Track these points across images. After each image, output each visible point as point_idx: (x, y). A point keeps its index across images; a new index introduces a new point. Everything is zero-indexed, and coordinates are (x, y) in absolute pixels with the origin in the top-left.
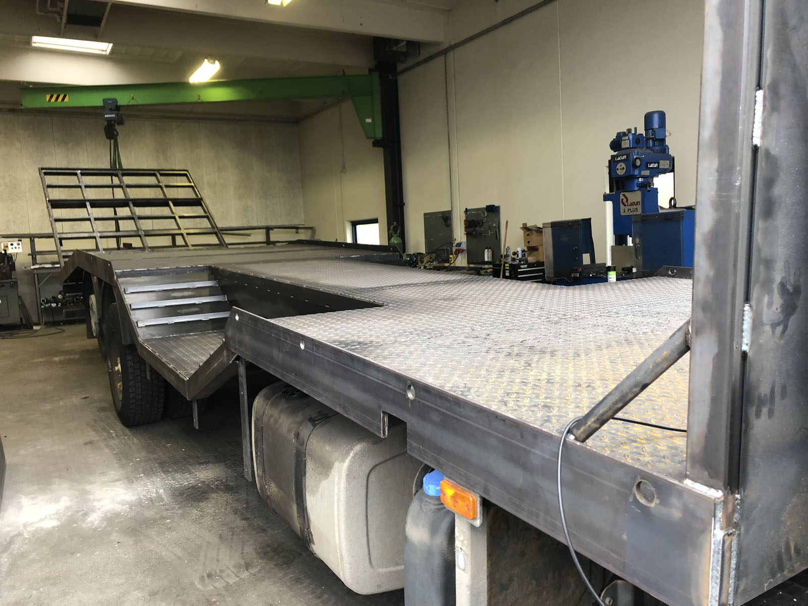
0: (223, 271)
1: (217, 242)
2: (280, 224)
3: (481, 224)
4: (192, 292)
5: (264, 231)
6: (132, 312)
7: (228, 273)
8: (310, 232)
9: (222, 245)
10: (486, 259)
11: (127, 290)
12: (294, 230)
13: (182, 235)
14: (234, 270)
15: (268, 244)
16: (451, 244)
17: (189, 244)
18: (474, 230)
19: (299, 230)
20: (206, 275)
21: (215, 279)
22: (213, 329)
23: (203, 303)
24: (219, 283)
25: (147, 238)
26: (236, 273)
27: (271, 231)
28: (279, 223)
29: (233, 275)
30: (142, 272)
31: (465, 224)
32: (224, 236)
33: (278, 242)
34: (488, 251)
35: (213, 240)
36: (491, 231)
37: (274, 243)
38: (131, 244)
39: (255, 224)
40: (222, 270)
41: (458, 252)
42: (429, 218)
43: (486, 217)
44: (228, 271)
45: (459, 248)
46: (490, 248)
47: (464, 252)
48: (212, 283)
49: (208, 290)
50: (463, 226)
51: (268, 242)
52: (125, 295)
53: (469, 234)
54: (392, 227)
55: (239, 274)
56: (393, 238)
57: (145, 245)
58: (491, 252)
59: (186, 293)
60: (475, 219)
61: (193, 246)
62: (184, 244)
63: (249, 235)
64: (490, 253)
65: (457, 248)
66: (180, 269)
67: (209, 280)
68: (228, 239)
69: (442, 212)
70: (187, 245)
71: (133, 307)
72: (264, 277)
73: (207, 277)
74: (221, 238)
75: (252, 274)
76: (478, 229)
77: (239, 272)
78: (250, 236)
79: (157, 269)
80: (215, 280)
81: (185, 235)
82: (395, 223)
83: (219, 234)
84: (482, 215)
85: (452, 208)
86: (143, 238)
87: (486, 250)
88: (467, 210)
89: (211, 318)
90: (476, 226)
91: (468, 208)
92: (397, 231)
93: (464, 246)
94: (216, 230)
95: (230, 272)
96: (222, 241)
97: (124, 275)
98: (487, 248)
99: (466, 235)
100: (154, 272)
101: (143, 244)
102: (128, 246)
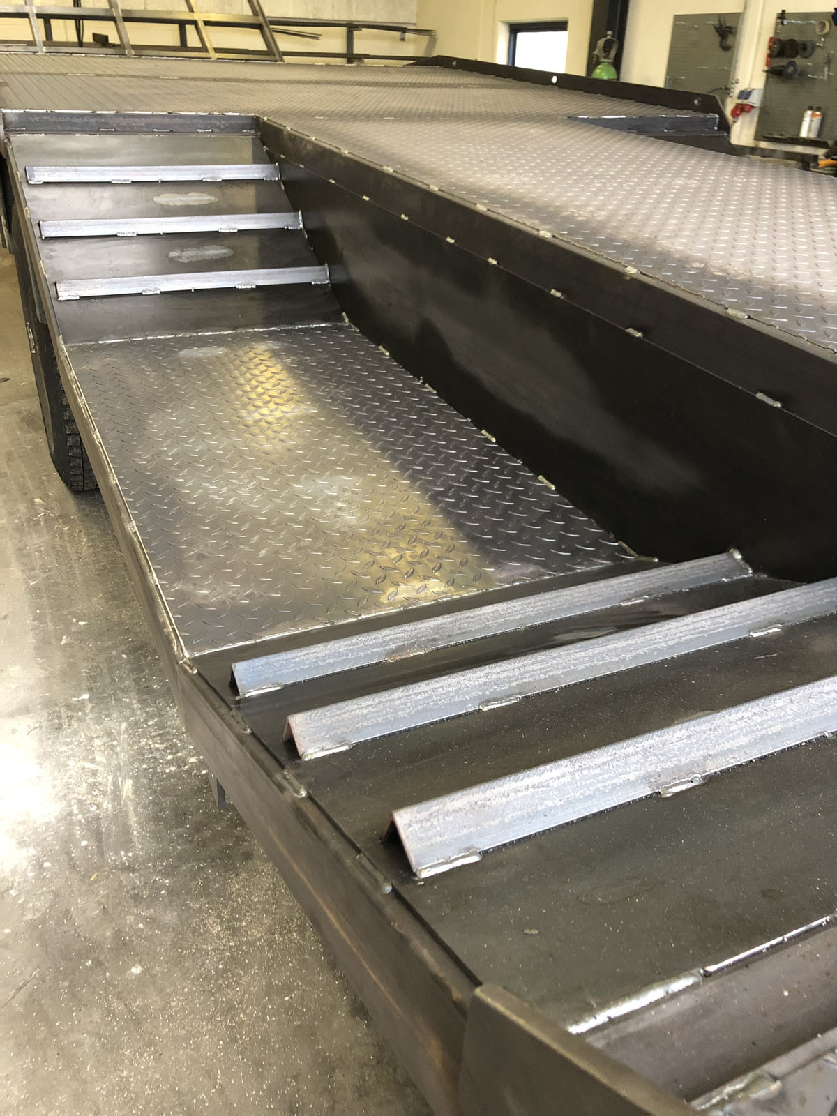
0: (294, 138)
1: (263, 47)
2: (373, 20)
3: (809, 49)
4: (210, 194)
5: (343, 30)
6: (44, 250)
7: (309, 147)
8: (424, 40)
9: (271, 55)
10: (804, 133)
11: (33, 176)
12: (398, 34)
13: (194, 23)
14: (328, 144)
15: (350, 61)
16: (727, 90)
17: (208, 45)
18: (793, 64)
19: (407, 34)
20: (246, 142)
21: (271, 159)
22: (267, 322)
23: (241, 232)
24: (281, 171)
25: (127, 24)
26: (332, 152)
27: (355, 33)
28: (371, 18)
29: (324, 156)
30: (75, 120)
31: (770, 48)
32: (277, 37)
33: (368, 56)
34: (813, 115)
35: (253, 41)
36: (829, 71)
37: (360, 57)
38: (106, 37)
39: (328, 15)
40: (290, 134)
41: (740, 110)
42: (684, 27)
43: (826, 36)
44: (310, 142)
45: (746, 102)
46: (819, 109)
47: (753, 110)
48: (263, 170)
49: (251, 191)
50: (763, 51)
51: (351, 57)
52: (26, 189)
53: (774, 73)
54: (601, 43)
55: (346, 159)
56: (600, 66)
57: (125, 41)
58: (819, 118)
59: (195, 198)
60: (796, 39)
61: (217, 50)
62: (199, 45)
63: (315, 37)
64: (817, 120)
65: (740, 101)
66: (182, 121)
67: (255, 162)
68: (284, 43)
69: (719, 16)
70: (204, 49)
71: (46, 234)
72: (434, 188)
73: (248, 152)
74: (270, 39)
75: (389, 170)
76: (799, 61)
77: (345, 152)
78: (317, 38)
79: (118, 115)
80: (273, 162)
81: (201, 24)
82: (609, 33)
83: (266, 29)
84: (818, 30)
85: (745, 8)
86: (121, 24)
87: (809, 112)
88: (782, 16)
89: (261, 283)
90: (796, 54)
91: (787, 12)
92: (609, 51)
93: (755, 100)
94: (261, 20)
95: (315, 145)
96: (273, 45)
97: (29, 124)
98: (810, 108)
99: (765, 74)
100: (111, 121)
101: (120, 37)
102: (101, 40)
